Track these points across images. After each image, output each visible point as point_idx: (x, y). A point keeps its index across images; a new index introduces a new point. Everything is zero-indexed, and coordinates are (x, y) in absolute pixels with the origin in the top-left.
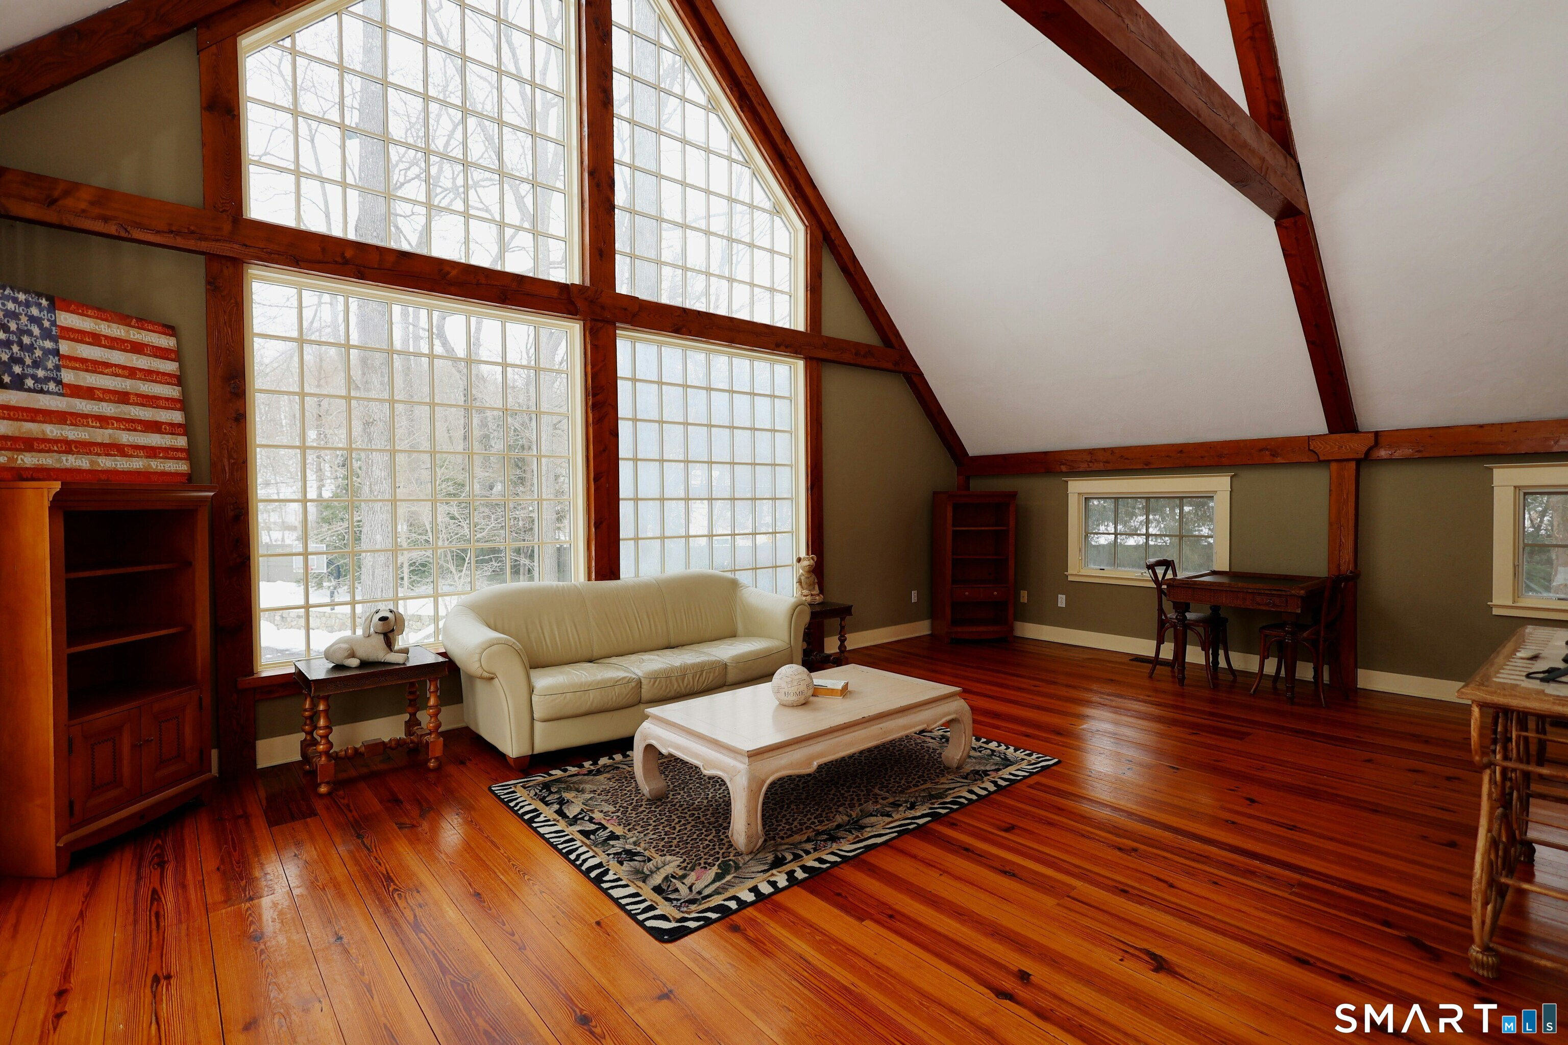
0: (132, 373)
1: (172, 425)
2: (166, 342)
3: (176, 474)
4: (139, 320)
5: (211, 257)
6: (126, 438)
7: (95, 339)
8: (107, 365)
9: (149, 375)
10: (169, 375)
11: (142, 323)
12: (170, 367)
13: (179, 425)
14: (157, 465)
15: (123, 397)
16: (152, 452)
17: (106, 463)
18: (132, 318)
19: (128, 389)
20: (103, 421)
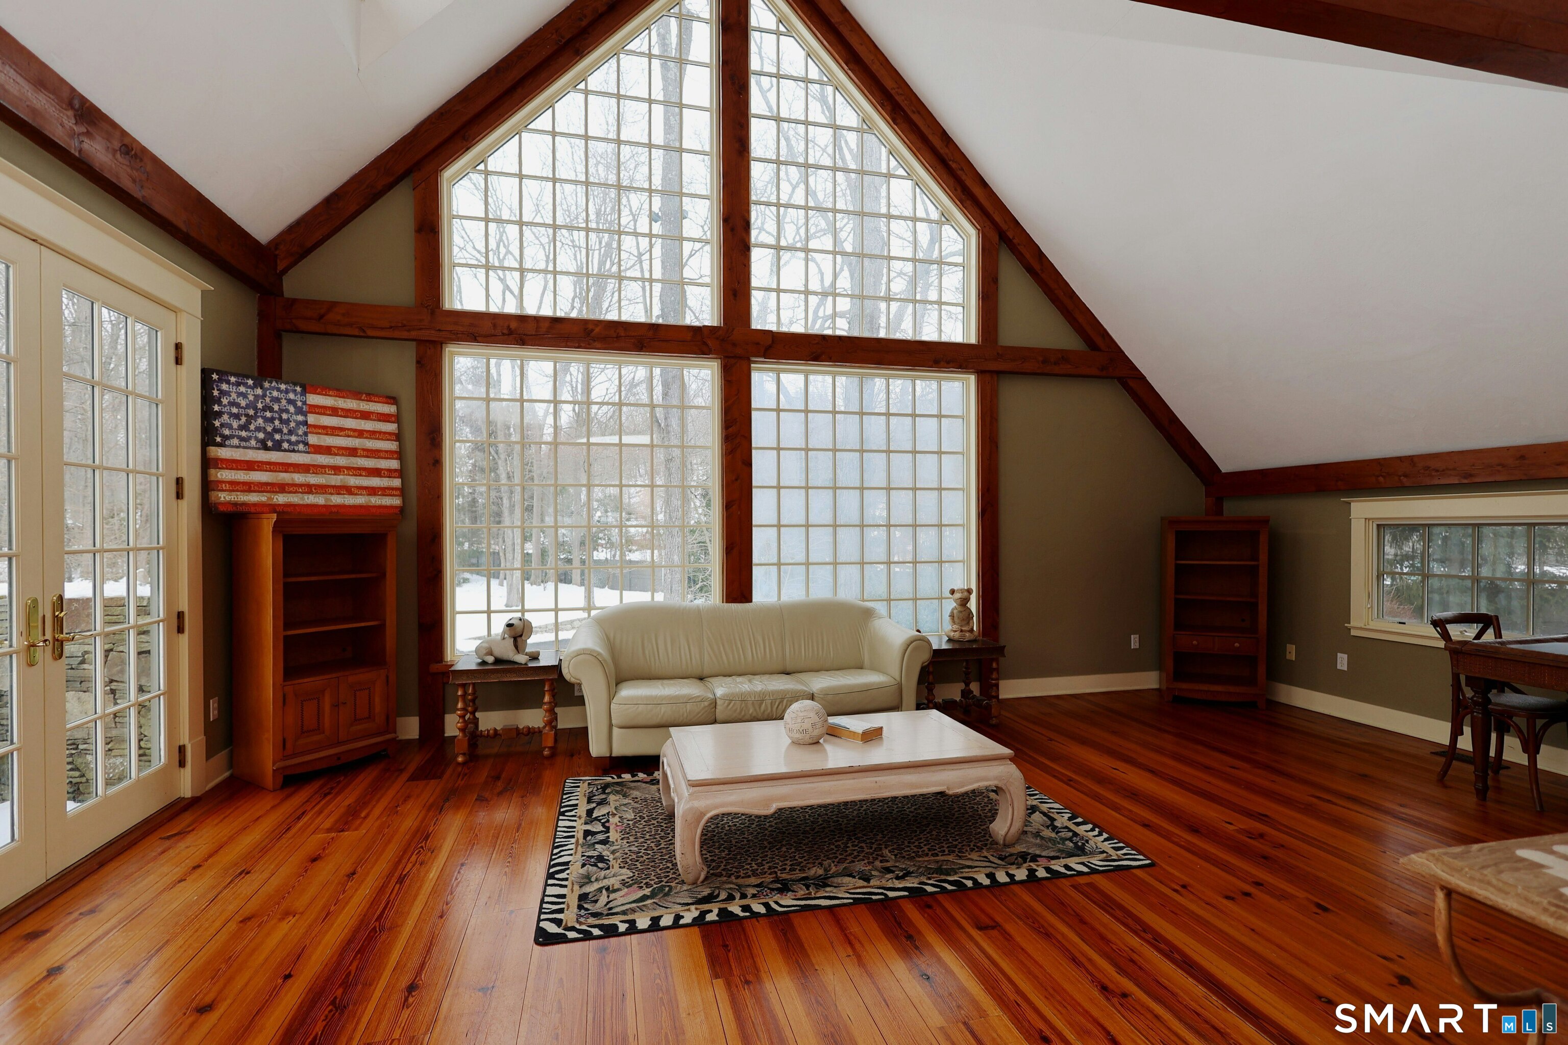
0: (360, 434)
1: (390, 471)
2: (390, 409)
3: (391, 507)
4: (368, 394)
5: (420, 342)
6: (353, 481)
7: (334, 412)
8: (342, 429)
9: (373, 434)
10: (390, 434)
11: (370, 396)
12: (391, 427)
13: (395, 470)
14: (375, 501)
15: (352, 452)
16: (372, 491)
17: (337, 500)
18: (362, 394)
19: (357, 446)
20: (337, 470)
